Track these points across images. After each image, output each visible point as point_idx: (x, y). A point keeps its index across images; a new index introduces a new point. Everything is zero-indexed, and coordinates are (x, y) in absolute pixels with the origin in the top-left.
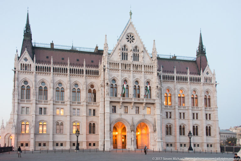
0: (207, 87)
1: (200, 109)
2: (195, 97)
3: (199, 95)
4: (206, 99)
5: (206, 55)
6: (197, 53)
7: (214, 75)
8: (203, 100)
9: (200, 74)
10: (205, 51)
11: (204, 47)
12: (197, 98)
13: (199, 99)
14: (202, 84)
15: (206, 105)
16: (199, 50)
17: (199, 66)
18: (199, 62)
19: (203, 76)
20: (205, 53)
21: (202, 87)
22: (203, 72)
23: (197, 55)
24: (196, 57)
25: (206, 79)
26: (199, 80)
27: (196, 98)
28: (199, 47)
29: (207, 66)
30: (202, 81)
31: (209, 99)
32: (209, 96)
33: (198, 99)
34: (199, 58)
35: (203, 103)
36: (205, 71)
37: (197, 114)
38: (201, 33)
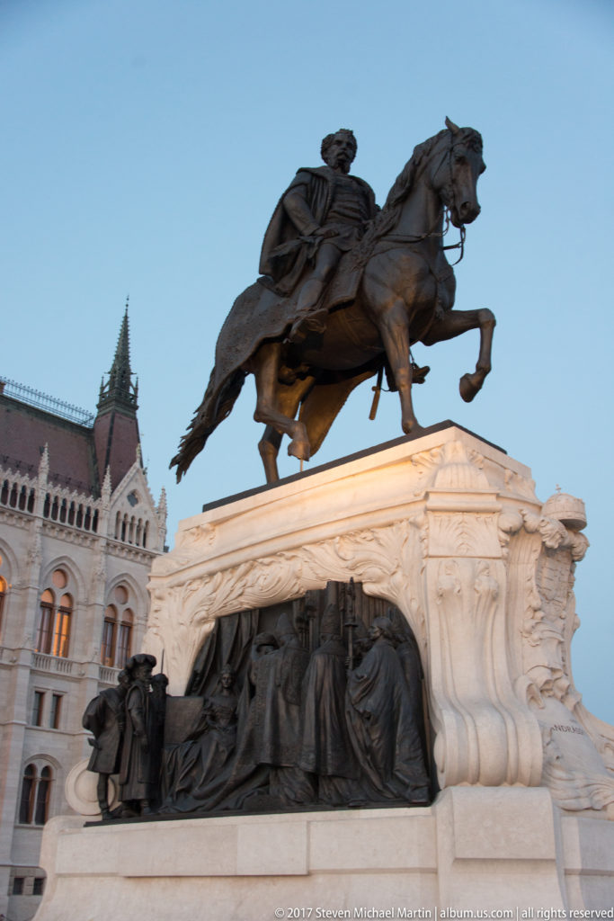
0: (123, 565)
1: (74, 673)
2: (61, 602)
3: (80, 596)
4: (110, 622)
5: (139, 414)
6: (102, 395)
7: (162, 512)
8: (99, 629)
9: (98, 495)
10: (135, 397)
11: (133, 379)
12: (67, 611)
13: (80, 615)
14: (103, 542)
15: (112, 655)
16: (111, 383)
17: (102, 457)
18: (102, 437)
19: (110, 504)
20: (136, 408)
21: (101, 558)
22: (114, 486)
23: (99, 406)
24: (95, 412)
25: (124, 524)
26: (90, 520)
27: (63, 610)
28: (113, 372)
29: (137, 464)
30: (105, 528)
31: (128, 627)
32: (129, 610)
33: (74, 614)
34: (106, 421)
35: (96, 644)
36: (125, 486)
37: (58, 698)
38: (126, 317)
